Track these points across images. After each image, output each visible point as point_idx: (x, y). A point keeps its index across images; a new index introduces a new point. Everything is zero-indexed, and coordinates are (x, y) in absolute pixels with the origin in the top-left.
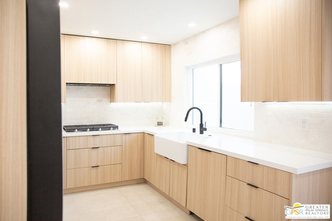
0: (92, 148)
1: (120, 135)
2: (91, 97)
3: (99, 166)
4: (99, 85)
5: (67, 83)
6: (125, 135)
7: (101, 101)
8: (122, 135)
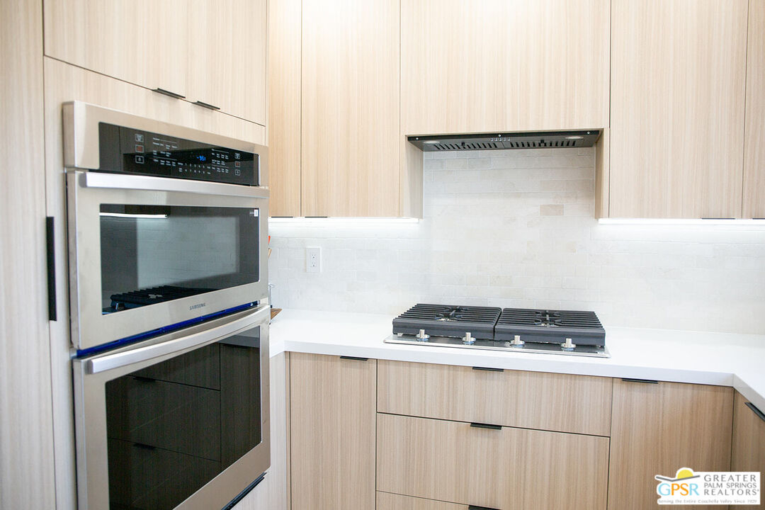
0: (473, 424)
1: (599, 382)
5: (411, 139)
6: (625, 384)
7: (558, 210)
8: (609, 384)
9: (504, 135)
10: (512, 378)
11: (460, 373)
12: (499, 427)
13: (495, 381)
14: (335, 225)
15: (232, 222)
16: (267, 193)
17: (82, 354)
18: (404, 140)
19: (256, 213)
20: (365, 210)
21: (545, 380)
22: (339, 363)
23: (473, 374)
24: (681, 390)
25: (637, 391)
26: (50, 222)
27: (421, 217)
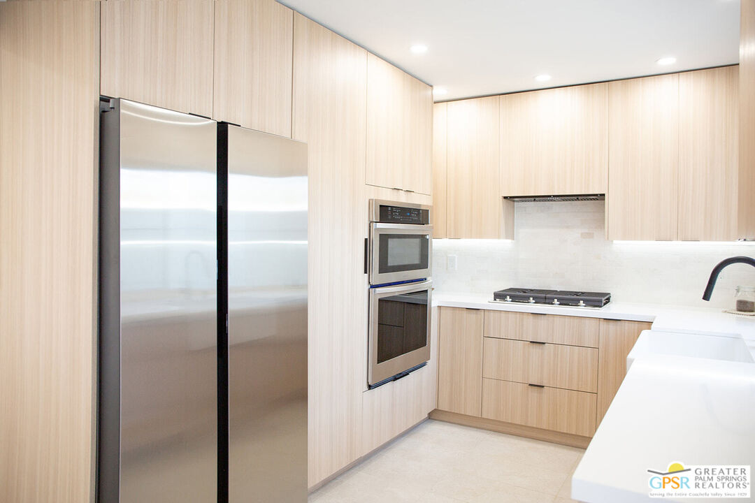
0: (531, 342)
1: (593, 321)
2: (568, 227)
3: (543, 387)
4: (577, 197)
5: (505, 198)
6: (605, 322)
7: (590, 235)
8: (598, 322)
9: (554, 196)
10: (551, 318)
11: (525, 316)
12: (544, 343)
13: (542, 320)
14: (464, 243)
15: (417, 241)
16: (432, 228)
17: (372, 287)
18: (501, 199)
19: (428, 237)
20: (480, 235)
21: (567, 320)
22: (465, 312)
23: (531, 316)
24: (632, 325)
25: (612, 325)
26: (366, 239)
27: (513, 239)
